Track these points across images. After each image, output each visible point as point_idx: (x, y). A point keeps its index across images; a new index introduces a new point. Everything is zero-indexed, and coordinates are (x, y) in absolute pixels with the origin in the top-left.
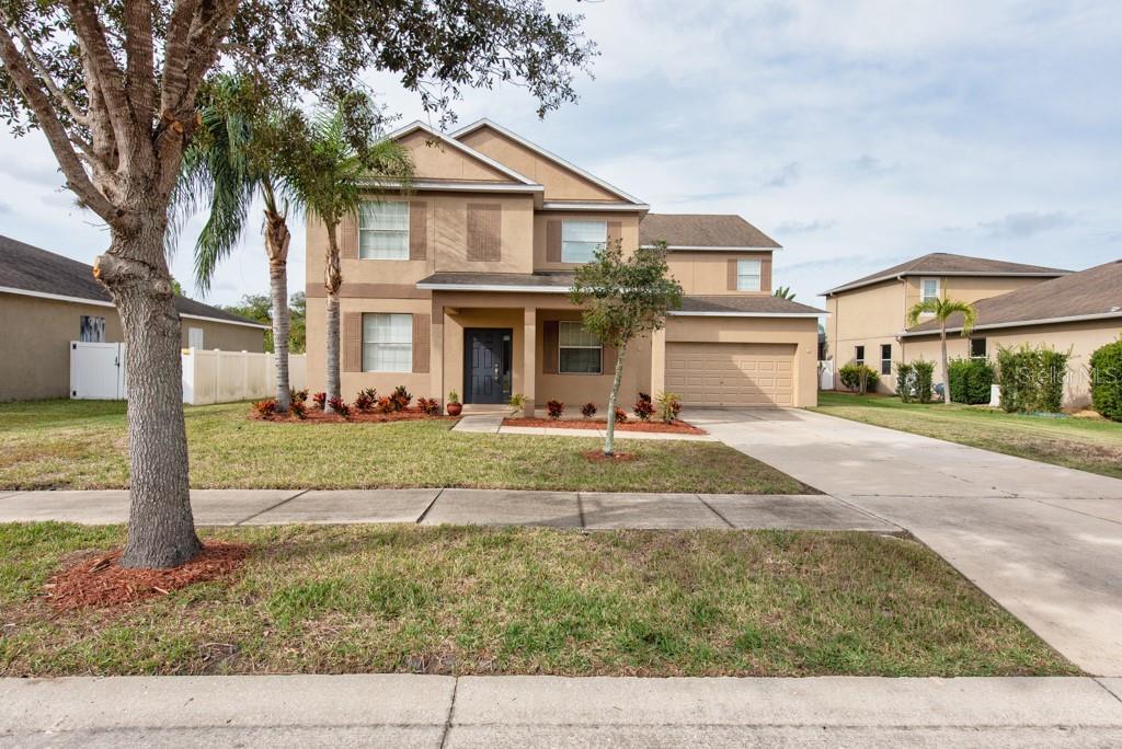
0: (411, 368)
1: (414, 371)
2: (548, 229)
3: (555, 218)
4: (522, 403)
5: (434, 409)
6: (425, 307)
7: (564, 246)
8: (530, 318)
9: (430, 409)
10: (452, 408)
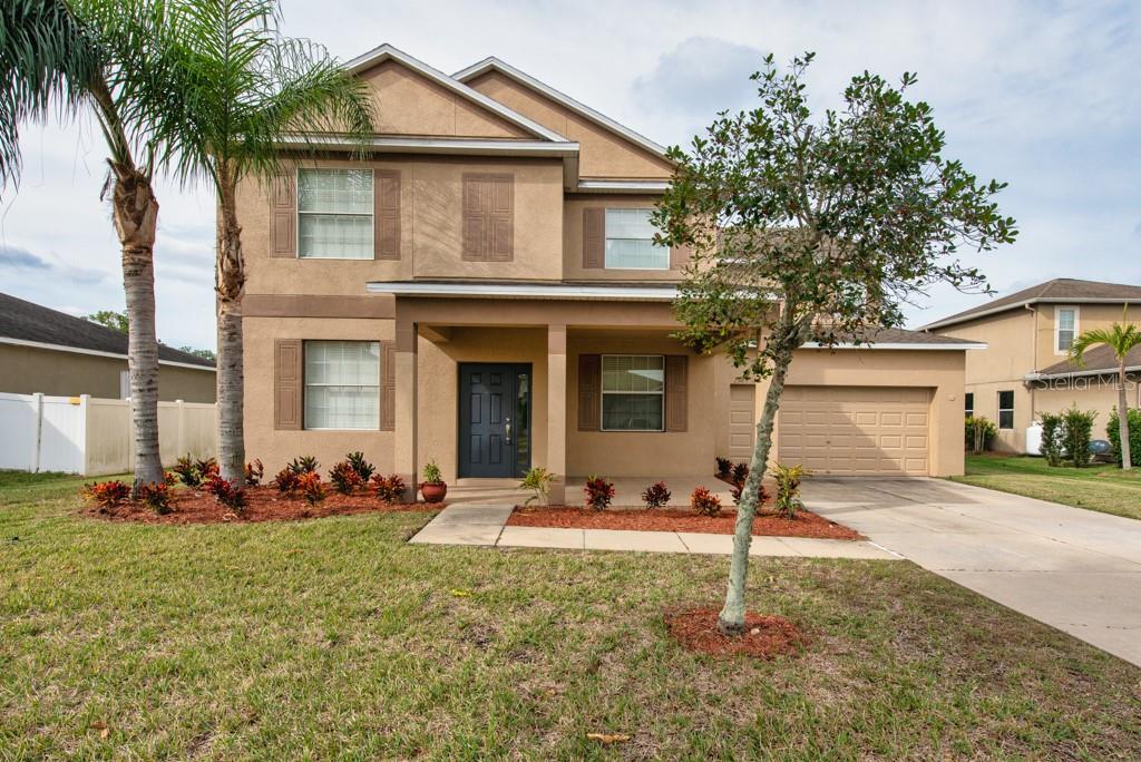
0: (378, 425)
1: (381, 430)
2: (584, 220)
3: (594, 204)
4: (545, 483)
5: (398, 492)
6: (386, 329)
7: (609, 245)
8: (557, 340)
9: (394, 492)
10: (429, 490)
